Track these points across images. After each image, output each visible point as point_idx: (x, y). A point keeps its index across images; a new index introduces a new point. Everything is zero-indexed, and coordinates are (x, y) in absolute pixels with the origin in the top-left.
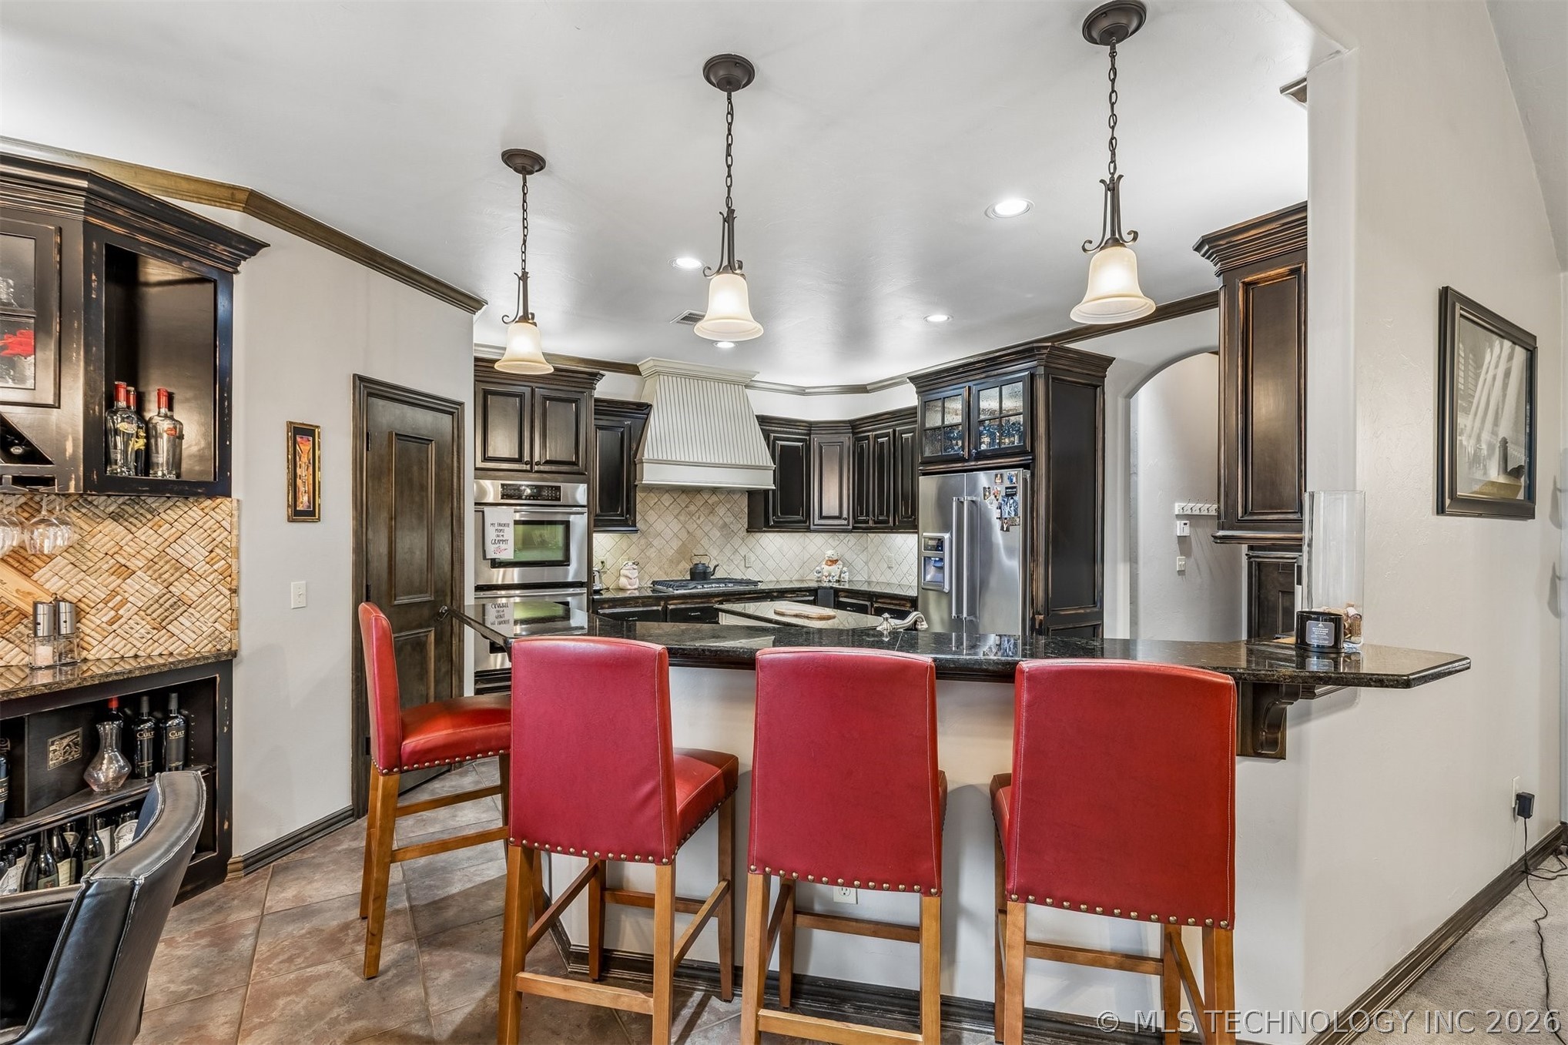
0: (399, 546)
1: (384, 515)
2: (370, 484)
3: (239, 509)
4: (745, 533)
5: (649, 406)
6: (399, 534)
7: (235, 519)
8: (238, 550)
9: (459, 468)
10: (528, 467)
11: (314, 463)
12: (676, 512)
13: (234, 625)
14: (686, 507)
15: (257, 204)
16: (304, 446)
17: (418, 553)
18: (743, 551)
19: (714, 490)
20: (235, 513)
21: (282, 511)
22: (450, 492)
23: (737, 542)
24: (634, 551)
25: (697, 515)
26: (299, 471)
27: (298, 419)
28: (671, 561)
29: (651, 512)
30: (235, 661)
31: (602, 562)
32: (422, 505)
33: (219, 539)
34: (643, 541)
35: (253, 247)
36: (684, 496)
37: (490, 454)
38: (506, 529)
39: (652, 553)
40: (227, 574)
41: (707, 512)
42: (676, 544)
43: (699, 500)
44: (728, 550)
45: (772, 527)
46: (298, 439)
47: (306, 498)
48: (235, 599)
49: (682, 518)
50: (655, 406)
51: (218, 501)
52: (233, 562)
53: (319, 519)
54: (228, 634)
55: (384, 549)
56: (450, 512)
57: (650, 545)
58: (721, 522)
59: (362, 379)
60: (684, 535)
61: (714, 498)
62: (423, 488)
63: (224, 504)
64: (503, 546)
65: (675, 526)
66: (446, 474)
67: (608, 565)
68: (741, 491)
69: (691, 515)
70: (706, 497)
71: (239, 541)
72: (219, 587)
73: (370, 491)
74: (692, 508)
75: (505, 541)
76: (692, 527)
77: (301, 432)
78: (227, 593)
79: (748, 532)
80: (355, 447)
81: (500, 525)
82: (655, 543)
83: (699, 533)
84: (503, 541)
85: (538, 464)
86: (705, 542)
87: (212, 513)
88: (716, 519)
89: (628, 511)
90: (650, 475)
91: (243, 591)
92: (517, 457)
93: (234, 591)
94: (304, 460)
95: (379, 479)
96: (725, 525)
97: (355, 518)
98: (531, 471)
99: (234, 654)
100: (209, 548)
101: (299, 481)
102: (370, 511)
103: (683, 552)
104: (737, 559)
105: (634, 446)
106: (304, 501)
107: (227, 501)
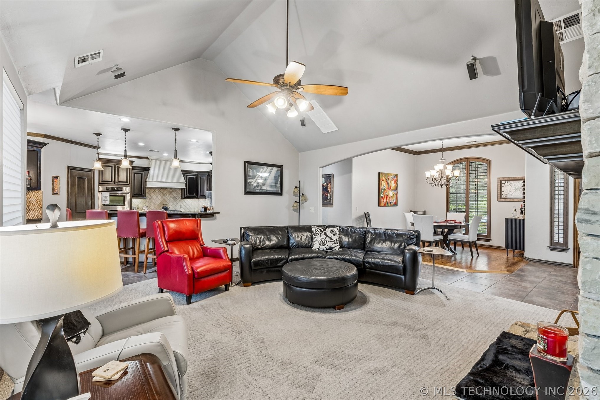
0: (78, 200)
1: (74, 194)
2: (71, 187)
3: (42, 192)
4: (180, 199)
5: (150, 168)
6: (78, 198)
7: (42, 195)
8: (42, 200)
9: (93, 184)
10: (114, 183)
11: (58, 184)
12: (159, 194)
13: (41, 214)
14: (163, 192)
15: (46, 136)
16: (56, 180)
17: (83, 202)
18: (180, 204)
19: (171, 188)
20: (42, 193)
21: (51, 193)
22: (91, 189)
23: (178, 201)
24: (147, 204)
25: (166, 194)
26: (55, 185)
27: (55, 175)
28: (158, 206)
29: (152, 193)
30: (41, 220)
31: (138, 206)
32: (84, 192)
33: (38, 198)
34: (150, 201)
35: (45, 144)
36: (162, 190)
37: (103, 180)
38: (107, 197)
39: (152, 204)
40: (40, 204)
41: (169, 194)
42: (159, 202)
43: (166, 191)
44: (175, 203)
45: (186, 197)
46: (55, 179)
47: (56, 190)
48: (42, 209)
49: (161, 195)
50: (151, 168)
51: (38, 191)
52: (41, 202)
53: (59, 195)
54: (40, 215)
55: (74, 201)
56: (91, 193)
57: (152, 202)
58: (173, 196)
59: (69, 166)
60: (162, 200)
61: (171, 190)
62: (84, 188)
63: (40, 192)
64: (106, 201)
65: (159, 197)
66: (90, 185)
67: (139, 207)
68: (179, 189)
69: (164, 194)
70: (169, 190)
71: (42, 199)
72: (38, 207)
73: (71, 189)
74: (164, 193)
75: (107, 200)
76: (164, 197)
77: (55, 178)
78: (40, 208)
79: (181, 199)
80: (67, 180)
81: (106, 196)
82: (153, 201)
83: (166, 199)
84: (106, 200)
85: (116, 182)
86: (168, 201)
87: (37, 193)
88: (171, 196)
89: (144, 193)
90: (149, 185)
91: (43, 208)
92: (111, 180)
93: (41, 208)
94: (56, 183)
95: (73, 187)
96: (174, 197)
97: (67, 194)
98: (114, 184)
99: (42, 219)
100: (36, 200)
101: (55, 187)
102: (71, 193)
103: (162, 203)
104: (178, 206)
105: (145, 178)
106: (56, 191)
107: (40, 191)
